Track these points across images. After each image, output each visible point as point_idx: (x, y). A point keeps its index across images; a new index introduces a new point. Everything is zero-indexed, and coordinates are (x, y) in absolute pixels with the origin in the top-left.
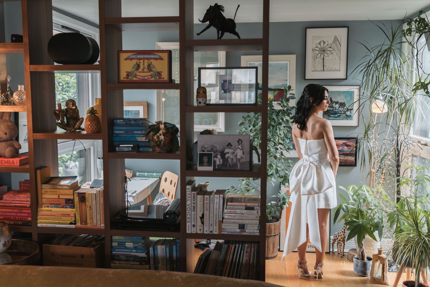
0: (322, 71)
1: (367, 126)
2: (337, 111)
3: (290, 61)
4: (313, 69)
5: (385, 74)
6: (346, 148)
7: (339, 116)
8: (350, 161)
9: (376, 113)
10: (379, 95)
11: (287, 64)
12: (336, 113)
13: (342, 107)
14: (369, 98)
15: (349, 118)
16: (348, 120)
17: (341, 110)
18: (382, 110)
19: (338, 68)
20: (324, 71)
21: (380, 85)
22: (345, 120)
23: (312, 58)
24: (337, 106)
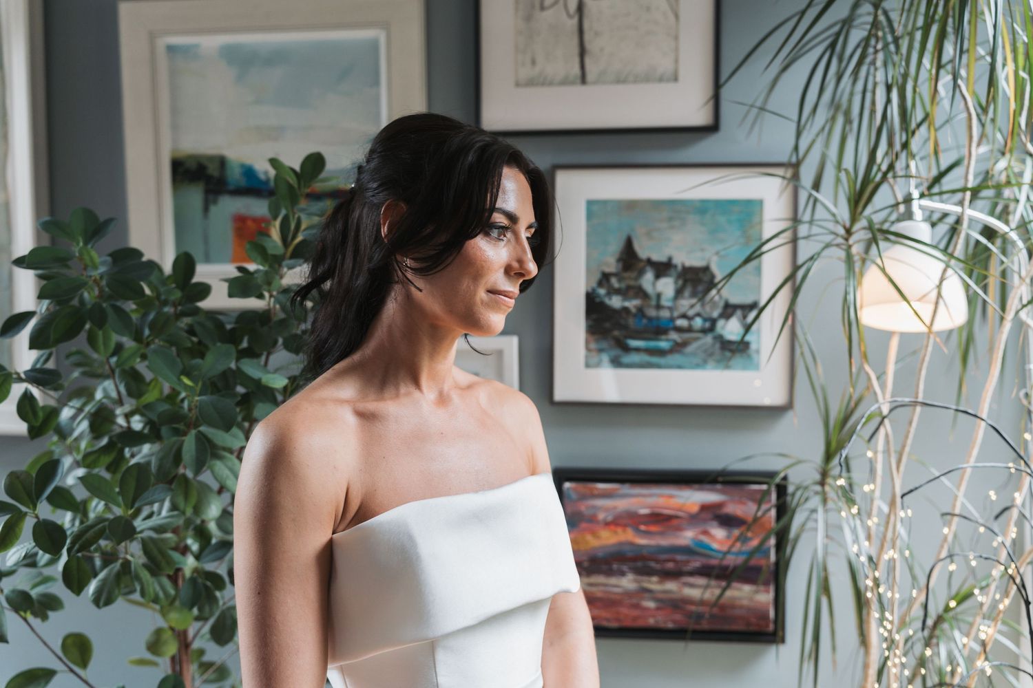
0: (572, 83)
1: (835, 413)
2: (665, 314)
3: (386, 26)
4: (526, 72)
5: (946, 79)
6: (719, 533)
7: (678, 347)
8: (749, 609)
9: (889, 335)
10: (909, 215)
11: (374, 46)
12: (658, 330)
13: (693, 295)
14: (842, 231)
15: (738, 360)
16: (727, 367)
17: (691, 313)
18: (926, 310)
19: (665, 65)
20: (583, 79)
21: (915, 144)
22: (716, 368)
23: (517, 9)
24: (666, 286)
